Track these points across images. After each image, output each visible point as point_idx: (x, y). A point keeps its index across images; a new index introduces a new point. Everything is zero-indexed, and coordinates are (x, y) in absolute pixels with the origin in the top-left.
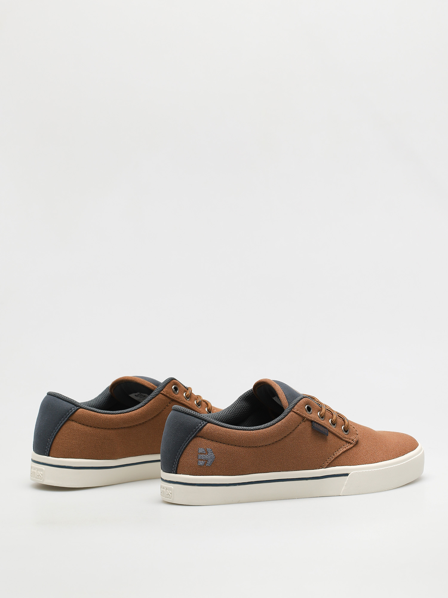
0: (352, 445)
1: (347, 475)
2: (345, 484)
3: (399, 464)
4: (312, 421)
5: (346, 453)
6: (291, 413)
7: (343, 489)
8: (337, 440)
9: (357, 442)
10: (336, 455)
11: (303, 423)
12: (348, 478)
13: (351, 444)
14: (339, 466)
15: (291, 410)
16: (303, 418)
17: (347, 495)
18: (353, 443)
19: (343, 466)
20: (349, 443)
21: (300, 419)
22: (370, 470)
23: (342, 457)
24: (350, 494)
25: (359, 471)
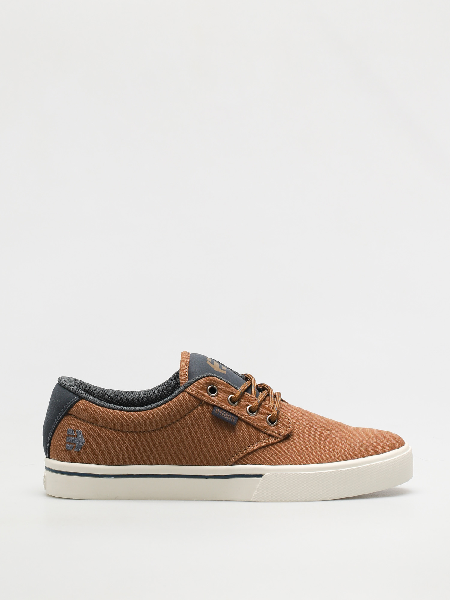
0: (277, 440)
1: (260, 476)
2: (257, 488)
3: (345, 469)
4: (213, 406)
5: (266, 450)
6: (184, 393)
7: (254, 494)
8: (252, 431)
9: (287, 437)
10: (249, 450)
11: (200, 408)
12: (262, 480)
13: (276, 438)
14: (252, 464)
15: (184, 390)
16: (201, 401)
17: (259, 501)
18: (279, 437)
19: (257, 464)
20: (273, 436)
21: (196, 402)
22: (293, 473)
23: (257, 454)
24: (263, 501)
25: (277, 473)
